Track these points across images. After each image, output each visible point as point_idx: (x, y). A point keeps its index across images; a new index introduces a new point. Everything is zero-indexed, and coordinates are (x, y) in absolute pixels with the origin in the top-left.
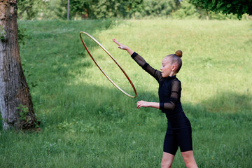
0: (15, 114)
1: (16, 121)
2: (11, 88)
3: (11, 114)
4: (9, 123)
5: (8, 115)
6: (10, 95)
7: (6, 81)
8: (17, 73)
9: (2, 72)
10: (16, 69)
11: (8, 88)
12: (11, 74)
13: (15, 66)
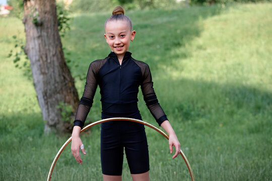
0: (57, 115)
1: (58, 123)
2: (50, 83)
3: (53, 115)
4: (51, 126)
5: (49, 116)
6: (49, 92)
7: (43, 73)
8: (56, 64)
9: (38, 63)
10: (55, 59)
11: (46, 83)
12: (49, 65)
13: (54, 56)
